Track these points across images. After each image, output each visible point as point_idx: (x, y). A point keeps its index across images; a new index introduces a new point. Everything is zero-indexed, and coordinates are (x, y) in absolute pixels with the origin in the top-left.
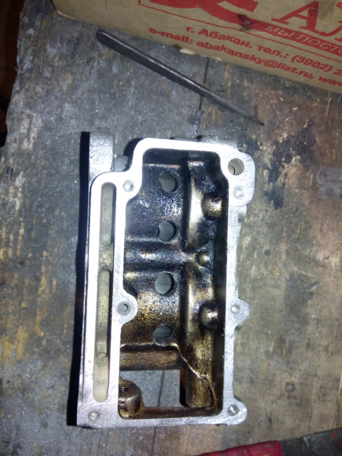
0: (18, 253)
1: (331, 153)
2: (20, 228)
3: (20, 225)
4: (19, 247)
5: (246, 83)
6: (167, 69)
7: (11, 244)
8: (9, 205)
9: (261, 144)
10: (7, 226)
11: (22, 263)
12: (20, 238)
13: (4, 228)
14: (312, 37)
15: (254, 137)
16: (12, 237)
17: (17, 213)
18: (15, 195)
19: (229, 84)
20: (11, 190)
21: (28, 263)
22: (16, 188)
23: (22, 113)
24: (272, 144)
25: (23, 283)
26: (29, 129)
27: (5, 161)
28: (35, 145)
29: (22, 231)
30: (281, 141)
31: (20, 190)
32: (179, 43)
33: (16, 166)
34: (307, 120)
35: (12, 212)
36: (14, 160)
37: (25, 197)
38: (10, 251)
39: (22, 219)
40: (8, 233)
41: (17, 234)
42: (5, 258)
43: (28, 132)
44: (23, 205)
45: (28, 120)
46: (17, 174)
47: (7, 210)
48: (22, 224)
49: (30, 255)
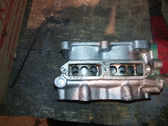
0: (91, 111)
1: (49, 2)
2: (82, 111)
3: (81, 111)
4: (88, 111)
5: (26, 34)
6: (22, 62)
7: (88, 114)
8: (74, 115)
9: (48, 27)
10: (81, 116)
11: (94, 110)
12: (85, 111)
13: (82, 117)
14: (8, 10)
15: (45, 30)
16: (85, 114)
17: (76, 113)
18: (70, 113)
19: (26, 40)
20: (69, 115)
21: (94, 108)
22: (68, 113)
23: (41, 113)
24: (47, 23)
25: (101, 109)
26: (47, 110)
27: (58, 118)
28: (52, 108)
29: (83, 110)
30: (46, 20)
31: (68, 112)
32: (12, 58)
33: (60, 114)
34: (38, 11)
35: (76, 114)
36: (58, 115)
37: (71, 110)
38: (90, 114)
39: (79, 111)
40: (84, 115)
41: (84, 112)
42: (93, 116)
43: (48, 110)
44: (74, 111)
45: (43, 111)
46: (63, 113)
47: (76, 116)
48: (80, 110)
49: (91, 107)
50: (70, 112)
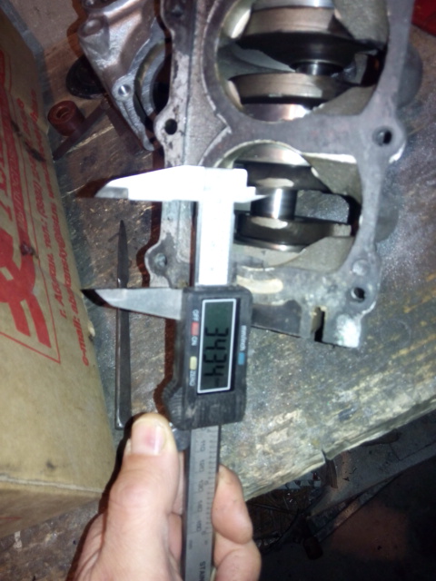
0: (432, 337)
3: (398, 359)
4: (425, 342)
12: (413, 348)
16: (421, 357)
17: (387, 373)
18: (367, 389)
20: (365, 398)
22: (358, 394)
26: (279, 428)
28: (293, 407)
29: (404, 352)
31: (356, 388)
33: (333, 413)
35: (391, 379)
36: (327, 421)
37: (361, 377)
39: (390, 363)
40: (420, 364)
41: (412, 355)
43: (282, 427)
44: (371, 373)
45: (268, 438)
46: (342, 405)
47: (392, 385)
48: (395, 357)
49: (423, 323)
50: (363, 385)
